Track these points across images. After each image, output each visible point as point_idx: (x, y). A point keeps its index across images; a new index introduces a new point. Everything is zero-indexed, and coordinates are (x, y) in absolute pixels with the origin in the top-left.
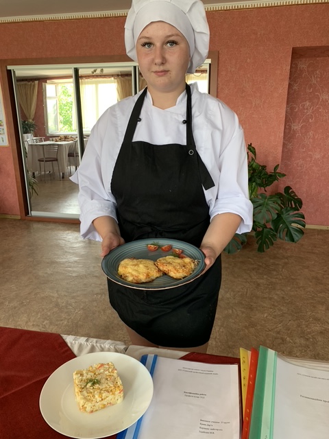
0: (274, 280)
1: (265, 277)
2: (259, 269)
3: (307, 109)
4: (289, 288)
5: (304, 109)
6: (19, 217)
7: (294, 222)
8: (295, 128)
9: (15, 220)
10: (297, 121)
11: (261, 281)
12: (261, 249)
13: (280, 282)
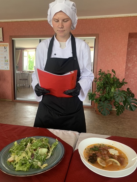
0: (125, 127)
1: (121, 126)
2: (117, 123)
3: (134, 58)
4: (132, 130)
5: (133, 58)
6: (11, 100)
7: (132, 102)
8: (130, 66)
9: (9, 101)
10: (130, 63)
11: (119, 127)
12: (118, 114)
13: (128, 128)
